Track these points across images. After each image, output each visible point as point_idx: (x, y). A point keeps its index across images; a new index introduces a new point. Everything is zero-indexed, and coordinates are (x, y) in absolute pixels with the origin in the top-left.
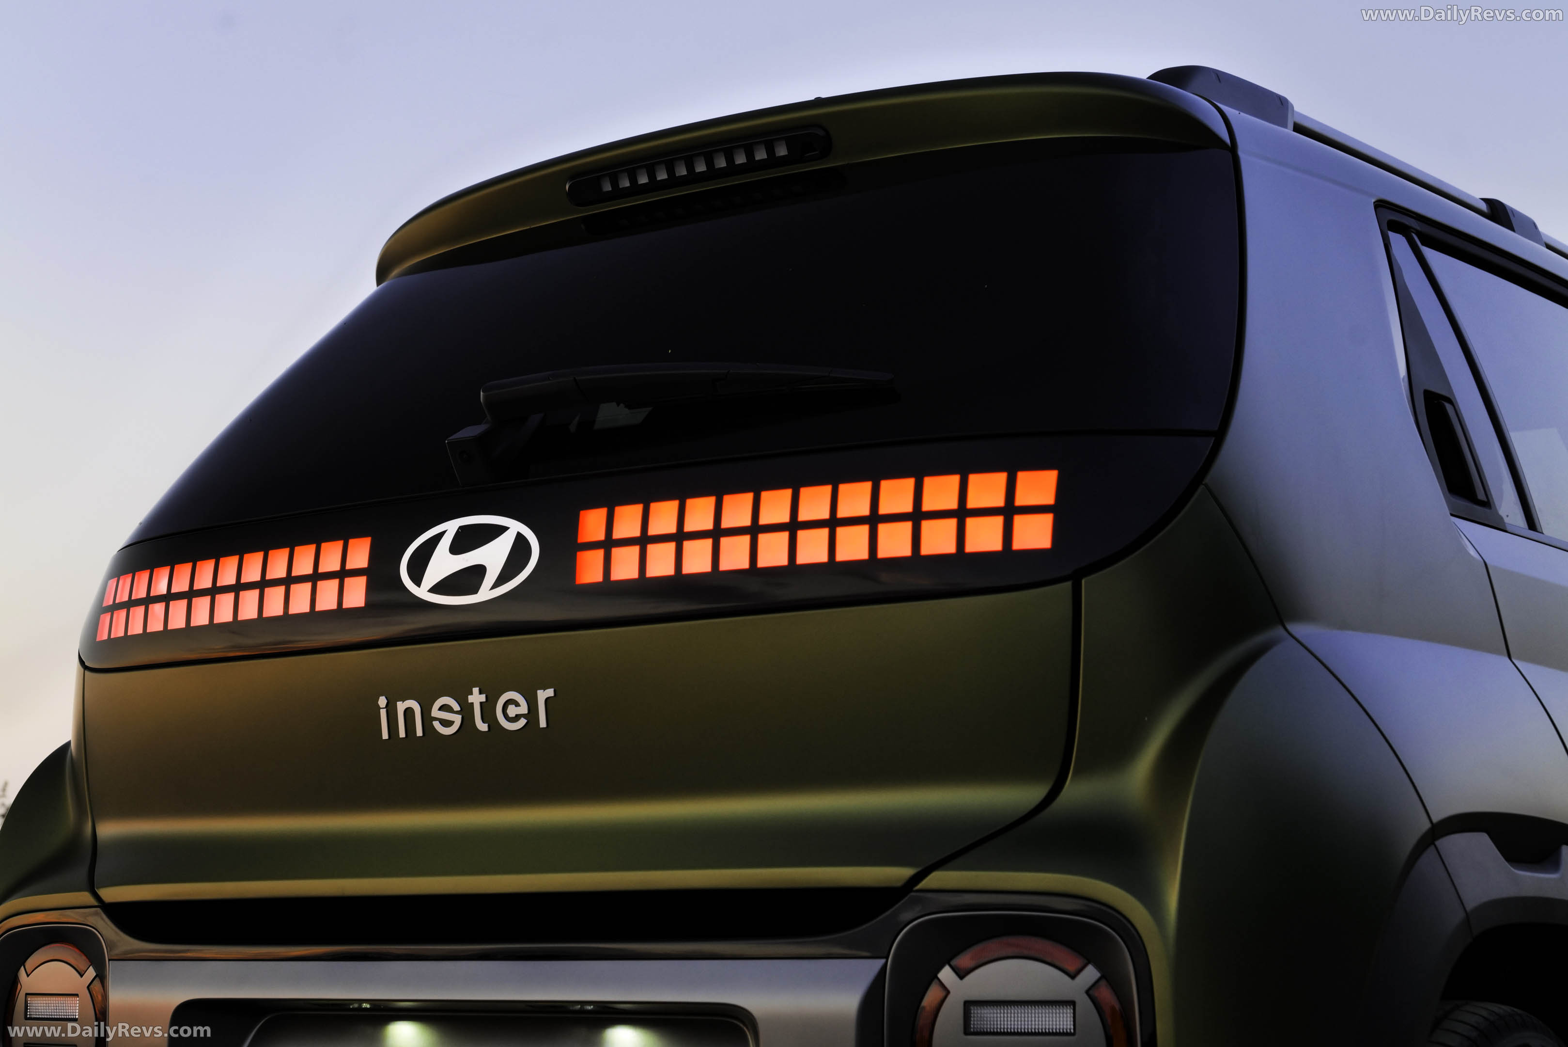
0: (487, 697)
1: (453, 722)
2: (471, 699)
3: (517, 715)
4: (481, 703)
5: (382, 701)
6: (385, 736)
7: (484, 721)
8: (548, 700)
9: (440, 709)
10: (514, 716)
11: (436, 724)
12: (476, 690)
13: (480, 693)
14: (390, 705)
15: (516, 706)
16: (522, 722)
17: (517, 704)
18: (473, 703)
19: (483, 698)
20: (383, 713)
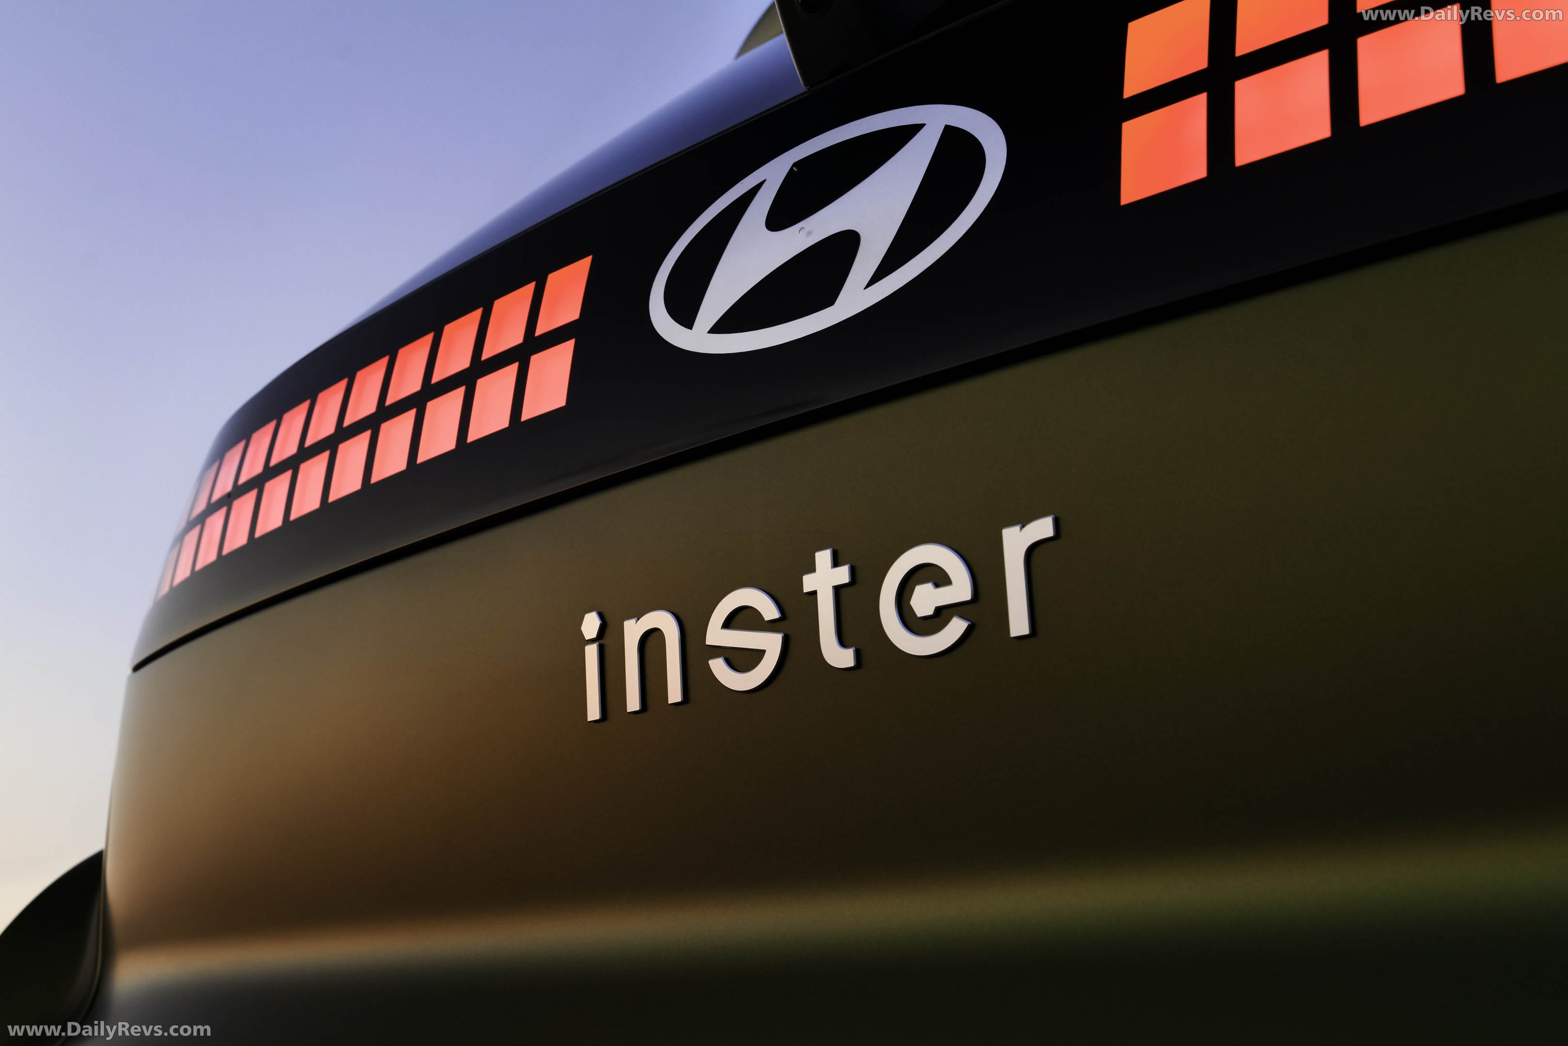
0: (853, 572)
1: (763, 652)
2: (809, 583)
3: (939, 610)
4: (837, 589)
5: (591, 625)
6: (593, 712)
7: (843, 642)
8: (1036, 553)
9: (728, 624)
10: (930, 612)
11: (718, 667)
12: (823, 558)
13: (836, 563)
14: (608, 632)
15: (937, 585)
16: (956, 628)
17: (940, 578)
18: (814, 593)
19: (842, 575)
20: (591, 653)
